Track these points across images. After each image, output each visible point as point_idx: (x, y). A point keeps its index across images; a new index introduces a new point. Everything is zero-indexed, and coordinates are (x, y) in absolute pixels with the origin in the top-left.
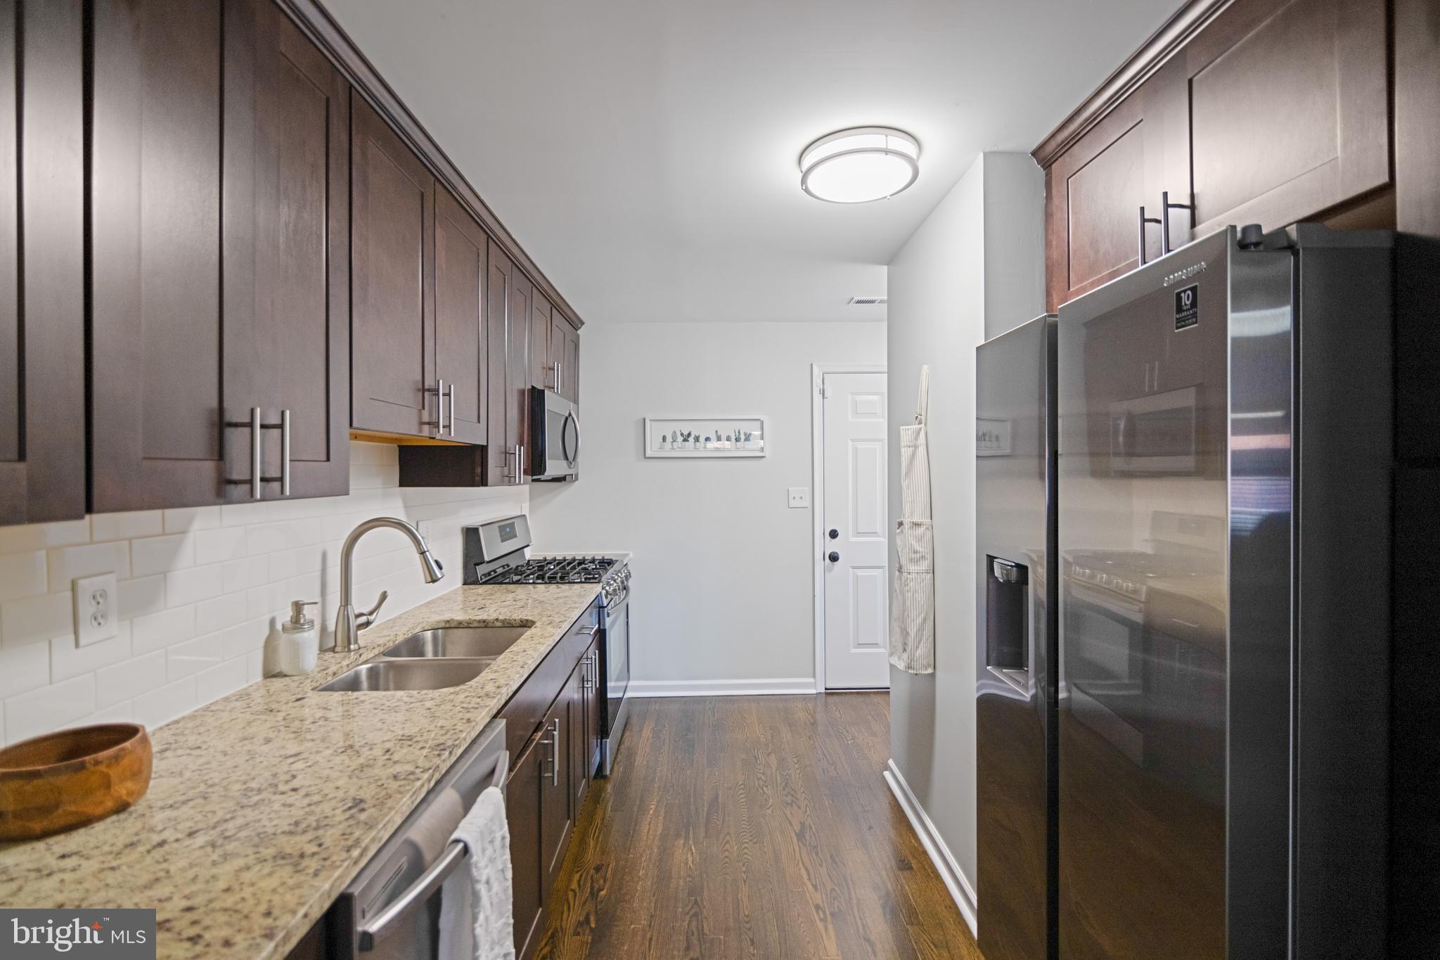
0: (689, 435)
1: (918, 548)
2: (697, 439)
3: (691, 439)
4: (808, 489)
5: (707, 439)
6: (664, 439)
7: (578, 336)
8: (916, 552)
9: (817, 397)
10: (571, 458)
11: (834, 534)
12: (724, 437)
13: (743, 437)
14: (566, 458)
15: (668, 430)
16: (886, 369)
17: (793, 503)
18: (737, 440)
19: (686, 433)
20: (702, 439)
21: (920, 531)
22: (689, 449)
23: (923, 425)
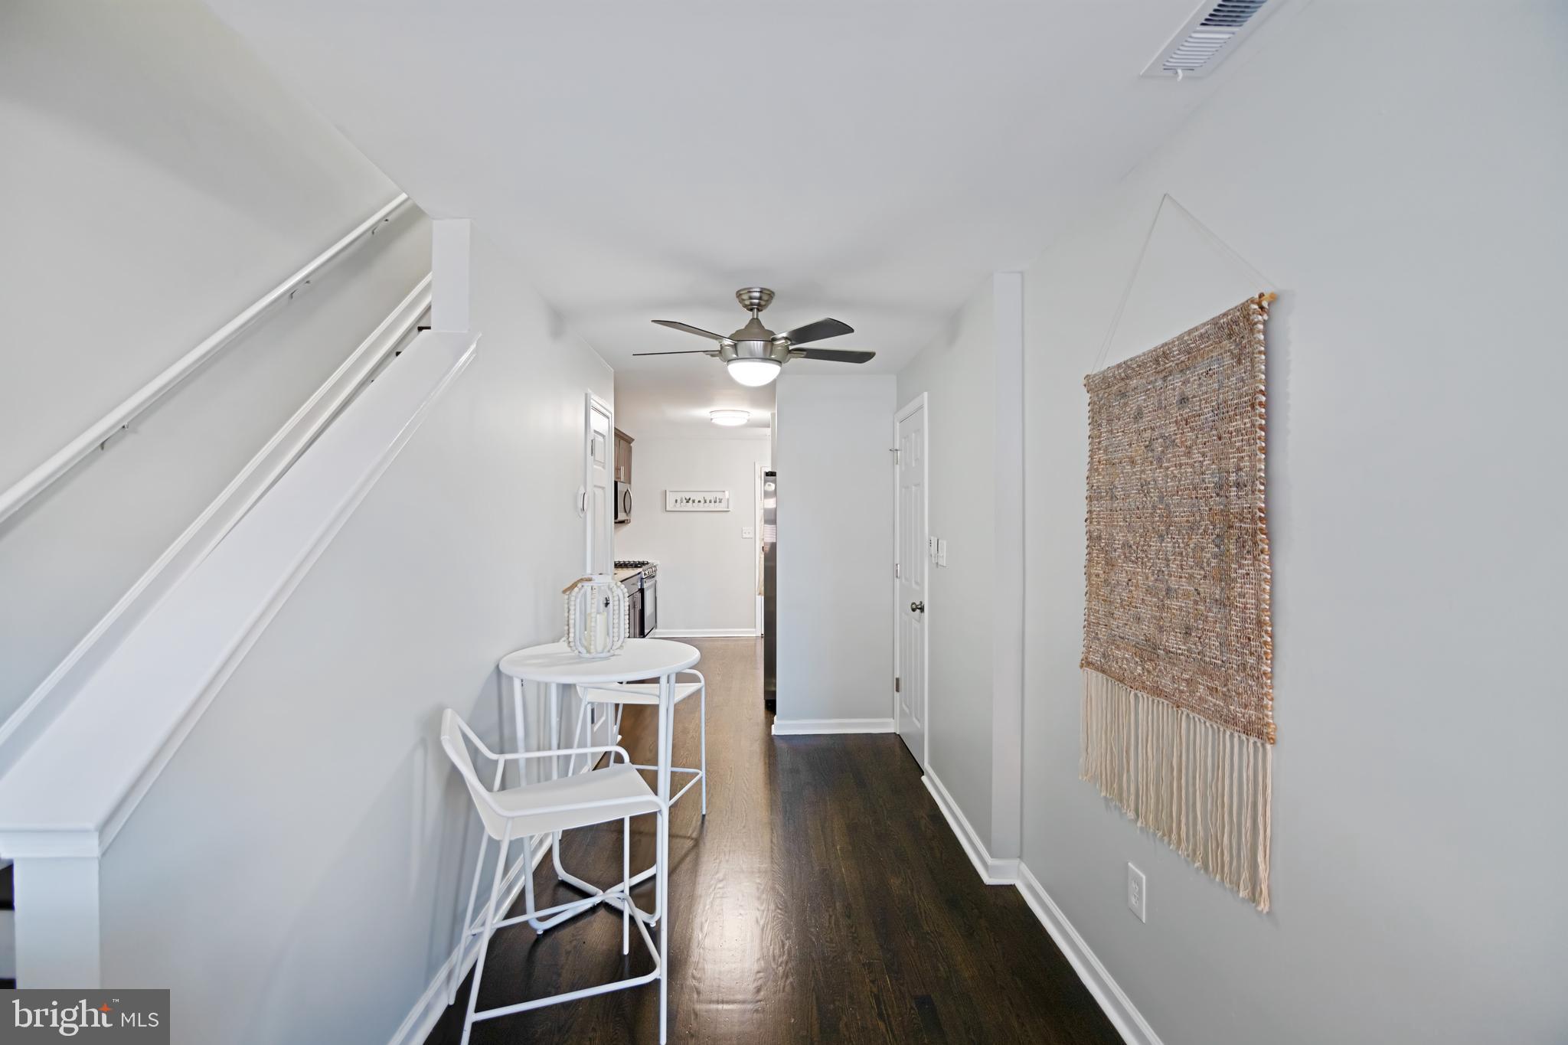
0: (690, 499)
2: (694, 501)
3: (691, 501)
4: (752, 528)
5: (699, 502)
6: (676, 501)
7: (631, 447)
9: (757, 479)
10: (628, 511)
12: (708, 501)
13: (718, 501)
14: (626, 511)
15: (678, 496)
17: (745, 536)
18: (715, 502)
19: (688, 498)
20: (696, 501)
22: (690, 506)
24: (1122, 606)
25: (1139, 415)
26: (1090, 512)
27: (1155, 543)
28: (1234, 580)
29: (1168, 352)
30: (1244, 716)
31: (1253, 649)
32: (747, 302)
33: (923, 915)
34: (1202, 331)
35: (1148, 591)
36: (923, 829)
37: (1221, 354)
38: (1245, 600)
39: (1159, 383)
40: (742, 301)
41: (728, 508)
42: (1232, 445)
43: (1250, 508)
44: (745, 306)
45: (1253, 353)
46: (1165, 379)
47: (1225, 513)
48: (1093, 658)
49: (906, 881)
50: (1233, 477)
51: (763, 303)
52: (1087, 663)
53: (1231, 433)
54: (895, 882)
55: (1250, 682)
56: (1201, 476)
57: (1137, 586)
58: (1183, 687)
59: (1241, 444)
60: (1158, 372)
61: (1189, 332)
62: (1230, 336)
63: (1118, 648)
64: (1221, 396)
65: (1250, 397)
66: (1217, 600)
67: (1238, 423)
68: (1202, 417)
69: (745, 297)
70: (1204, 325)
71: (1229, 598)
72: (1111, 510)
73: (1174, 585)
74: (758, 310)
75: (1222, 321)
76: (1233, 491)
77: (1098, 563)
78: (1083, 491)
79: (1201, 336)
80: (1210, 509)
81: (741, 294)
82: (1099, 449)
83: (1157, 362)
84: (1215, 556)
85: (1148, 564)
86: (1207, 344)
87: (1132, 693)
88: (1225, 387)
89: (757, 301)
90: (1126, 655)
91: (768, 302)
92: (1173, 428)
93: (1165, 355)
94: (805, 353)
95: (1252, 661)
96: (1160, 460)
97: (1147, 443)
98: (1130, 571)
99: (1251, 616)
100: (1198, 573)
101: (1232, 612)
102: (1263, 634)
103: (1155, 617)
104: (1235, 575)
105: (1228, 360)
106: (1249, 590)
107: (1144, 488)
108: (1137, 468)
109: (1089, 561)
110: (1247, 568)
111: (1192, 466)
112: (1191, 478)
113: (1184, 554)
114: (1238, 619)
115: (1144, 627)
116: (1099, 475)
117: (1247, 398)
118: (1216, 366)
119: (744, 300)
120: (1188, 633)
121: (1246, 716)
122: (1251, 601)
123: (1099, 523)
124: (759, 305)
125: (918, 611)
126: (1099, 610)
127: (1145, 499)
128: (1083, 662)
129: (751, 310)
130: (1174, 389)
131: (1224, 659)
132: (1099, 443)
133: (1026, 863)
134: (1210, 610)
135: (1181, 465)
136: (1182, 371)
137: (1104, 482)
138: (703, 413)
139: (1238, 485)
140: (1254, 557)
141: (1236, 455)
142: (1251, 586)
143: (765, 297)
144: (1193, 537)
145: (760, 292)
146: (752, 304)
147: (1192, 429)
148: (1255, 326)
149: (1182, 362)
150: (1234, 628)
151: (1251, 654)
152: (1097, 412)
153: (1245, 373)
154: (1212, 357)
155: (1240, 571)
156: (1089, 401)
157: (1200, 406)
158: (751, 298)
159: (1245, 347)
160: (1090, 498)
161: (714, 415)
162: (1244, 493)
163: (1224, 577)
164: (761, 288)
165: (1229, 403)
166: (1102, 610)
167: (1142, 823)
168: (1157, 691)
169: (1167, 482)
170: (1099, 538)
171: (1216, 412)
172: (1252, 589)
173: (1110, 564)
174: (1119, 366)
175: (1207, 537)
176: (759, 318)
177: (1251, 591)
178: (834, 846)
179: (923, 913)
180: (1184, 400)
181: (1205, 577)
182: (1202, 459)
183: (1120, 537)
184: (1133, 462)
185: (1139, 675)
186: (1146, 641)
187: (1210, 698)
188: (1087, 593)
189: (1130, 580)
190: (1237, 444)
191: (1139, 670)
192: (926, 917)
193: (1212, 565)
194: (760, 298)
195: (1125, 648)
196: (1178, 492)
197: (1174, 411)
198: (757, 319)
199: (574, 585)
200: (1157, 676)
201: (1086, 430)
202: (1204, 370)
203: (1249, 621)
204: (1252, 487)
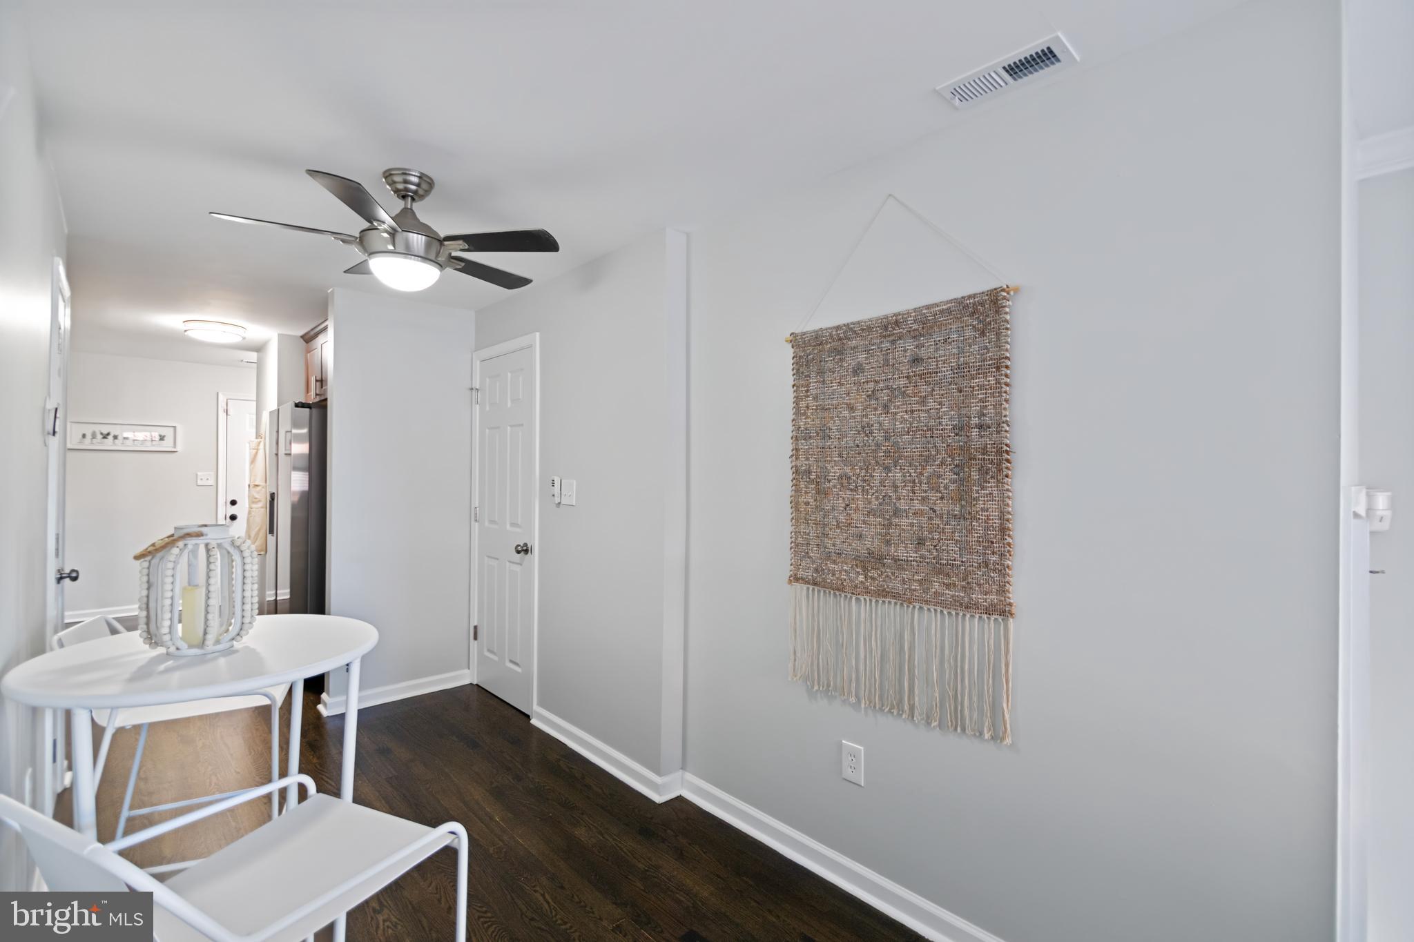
0: (108, 434)
1: (257, 496)
2: (117, 437)
3: (110, 437)
4: (213, 474)
6: (84, 435)
8: (256, 498)
9: (222, 415)
11: (233, 503)
15: (88, 430)
16: (255, 399)
17: (200, 483)
19: (105, 432)
20: (122, 437)
21: (259, 488)
23: (262, 440)
24: (838, 526)
25: (859, 369)
26: (797, 450)
27: (878, 474)
28: (977, 499)
29: (902, 320)
30: (986, 602)
31: (995, 549)
32: (400, 186)
33: (629, 854)
34: (944, 307)
35: (871, 512)
36: (567, 770)
37: (963, 327)
38: (988, 513)
39: (886, 345)
40: (392, 184)
41: (175, 447)
42: (974, 396)
43: (994, 444)
44: (396, 191)
45: (999, 329)
46: (893, 342)
47: (965, 449)
48: (801, 574)
49: (590, 827)
50: (975, 421)
51: (421, 192)
52: (795, 579)
53: (973, 388)
54: (581, 833)
55: (992, 575)
56: (938, 420)
57: (857, 510)
58: (915, 586)
59: (984, 396)
60: (885, 337)
61: (928, 307)
62: (973, 314)
63: (834, 562)
64: (962, 359)
65: (994, 361)
66: (956, 515)
67: (980, 380)
68: (939, 374)
69: (398, 179)
70: (948, 302)
71: (970, 513)
72: (823, 448)
73: (902, 505)
74: (413, 199)
75: (968, 301)
76: (975, 432)
77: (806, 493)
78: (787, 430)
79: (942, 312)
80: (948, 446)
81: (391, 175)
82: (808, 396)
83: (886, 328)
84: (954, 482)
85: (870, 491)
86: (946, 318)
87: (854, 598)
88: (966, 352)
89: (413, 187)
90: (845, 568)
91: (427, 192)
92: (903, 382)
93: (897, 323)
94: (463, 264)
95: (995, 559)
96: (886, 407)
97: (870, 393)
98: (848, 498)
99: (994, 525)
100: (933, 496)
101: (973, 523)
102: (1007, 537)
103: (880, 534)
104: (978, 495)
105: (969, 332)
106: (993, 506)
107: (866, 430)
108: (858, 413)
109: (796, 491)
110: (990, 489)
111: (927, 411)
112: (925, 421)
113: (917, 481)
114: (981, 528)
115: (866, 542)
116: (807, 418)
117: (991, 362)
118: (955, 336)
119: (394, 182)
120: (921, 542)
121: (988, 600)
122: (994, 514)
123: (807, 459)
124: (415, 192)
125: (522, 553)
126: (809, 533)
127: (866, 438)
128: (791, 578)
129: (404, 197)
130: (905, 351)
131: (964, 560)
132: (807, 391)
133: (690, 772)
134: (947, 523)
135: (912, 412)
136: (914, 337)
137: (812, 424)
138: (170, 320)
139: (980, 427)
140: (998, 481)
141: (979, 404)
142: (994, 502)
143: (424, 186)
144: (927, 467)
145: (420, 177)
146: (406, 190)
147: (928, 384)
148: (1001, 309)
149: (914, 330)
150: (976, 535)
151: (993, 553)
152: (802, 366)
153: (989, 343)
154: (951, 328)
155: (983, 492)
156: (793, 355)
157: (937, 365)
158: (406, 182)
159: (990, 324)
160: (796, 439)
161: (189, 325)
162: (988, 433)
163: (964, 496)
164: (421, 173)
165: (971, 365)
166: (813, 532)
167: (865, 704)
168: (883, 593)
169: (895, 425)
170: (809, 472)
171: (956, 371)
172: (995, 505)
173: (822, 493)
174: (838, 328)
175: (944, 467)
176: (413, 209)
177: (994, 506)
178: (491, 818)
179: (628, 853)
180: (916, 360)
181: (942, 498)
182: (938, 407)
183: (835, 471)
184: (851, 408)
185: (862, 582)
186: (869, 554)
187: (947, 592)
188: (793, 518)
189: (848, 505)
190: (980, 396)
191: (861, 578)
192: (632, 855)
193: (951, 488)
194: (418, 185)
195: (842, 562)
196: (908, 432)
197: (905, 369)
198: (411, 209)
199: (171, 542)
200: (884, 581)
201: (790, 380)
202: (942, 338)
203: (991, 529)
204: (997, 428)
